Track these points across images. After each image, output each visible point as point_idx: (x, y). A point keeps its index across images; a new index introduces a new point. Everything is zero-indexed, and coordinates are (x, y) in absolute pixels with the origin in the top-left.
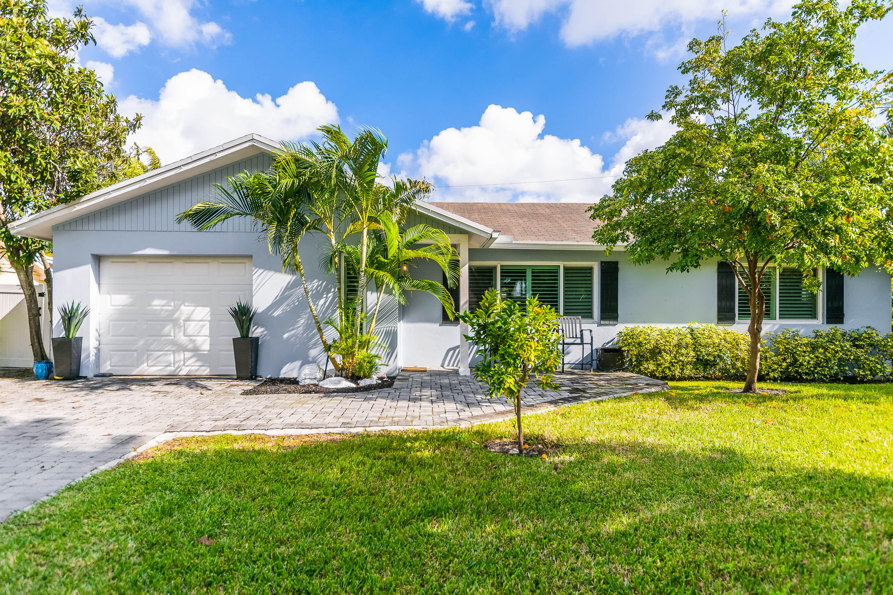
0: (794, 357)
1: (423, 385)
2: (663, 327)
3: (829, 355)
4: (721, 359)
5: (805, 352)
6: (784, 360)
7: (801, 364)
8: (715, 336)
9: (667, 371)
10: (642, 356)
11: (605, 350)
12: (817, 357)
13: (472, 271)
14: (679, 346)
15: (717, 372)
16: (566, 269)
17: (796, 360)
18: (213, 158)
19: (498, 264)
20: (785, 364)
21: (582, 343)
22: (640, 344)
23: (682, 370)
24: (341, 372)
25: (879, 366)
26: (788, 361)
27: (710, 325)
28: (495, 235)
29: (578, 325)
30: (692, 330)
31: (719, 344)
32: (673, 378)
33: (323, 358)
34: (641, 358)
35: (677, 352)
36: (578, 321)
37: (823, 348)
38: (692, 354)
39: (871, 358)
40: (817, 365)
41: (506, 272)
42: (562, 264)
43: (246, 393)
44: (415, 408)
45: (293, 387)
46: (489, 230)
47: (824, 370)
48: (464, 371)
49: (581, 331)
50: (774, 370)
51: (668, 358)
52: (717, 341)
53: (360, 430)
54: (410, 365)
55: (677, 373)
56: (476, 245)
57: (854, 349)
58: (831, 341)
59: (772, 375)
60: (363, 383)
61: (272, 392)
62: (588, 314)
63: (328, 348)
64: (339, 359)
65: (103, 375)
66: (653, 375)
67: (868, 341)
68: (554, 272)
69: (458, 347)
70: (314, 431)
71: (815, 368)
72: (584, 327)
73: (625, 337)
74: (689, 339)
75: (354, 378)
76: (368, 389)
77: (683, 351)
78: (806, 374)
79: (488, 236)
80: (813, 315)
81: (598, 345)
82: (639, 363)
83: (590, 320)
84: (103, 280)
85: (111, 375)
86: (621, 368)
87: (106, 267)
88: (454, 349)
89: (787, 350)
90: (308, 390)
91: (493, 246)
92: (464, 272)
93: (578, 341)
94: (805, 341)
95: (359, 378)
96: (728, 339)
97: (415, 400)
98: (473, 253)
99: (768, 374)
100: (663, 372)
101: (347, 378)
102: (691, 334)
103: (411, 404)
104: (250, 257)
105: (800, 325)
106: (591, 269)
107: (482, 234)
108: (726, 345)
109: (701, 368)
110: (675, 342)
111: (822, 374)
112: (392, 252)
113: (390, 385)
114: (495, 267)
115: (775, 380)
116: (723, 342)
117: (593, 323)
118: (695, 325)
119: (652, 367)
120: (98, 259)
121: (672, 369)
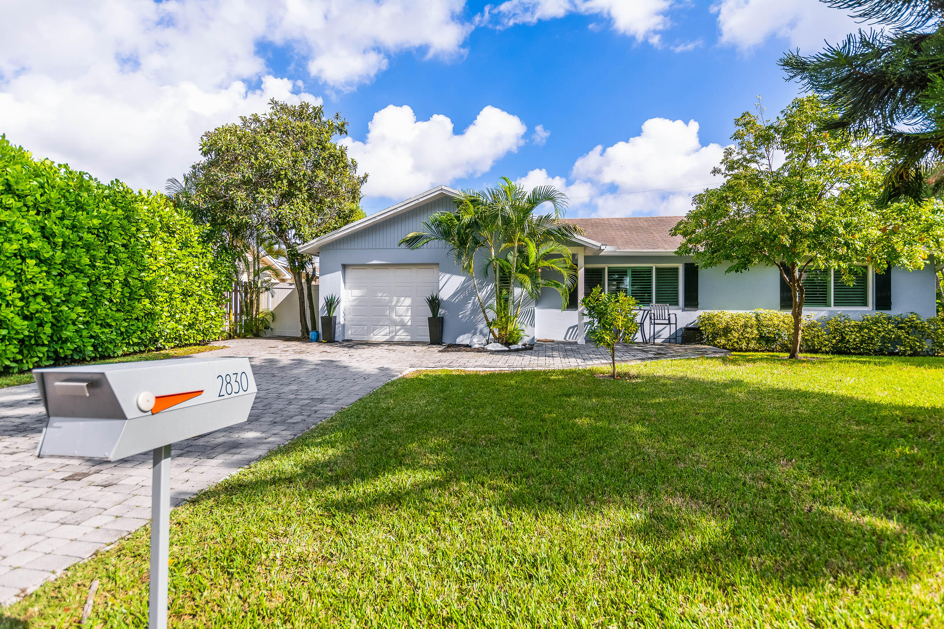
0: (842, 335)
1: (553, 349)
2: (734, 312)
3: (872, 334)
4: (780, 336)
5: (852, 332)
6: (834, 337)
7: (848, 341)
8: (775, 319)
9: (735, 345)
10: (716, 334)
11: (687, 329)
12: (863, 336)
13: (587, 271)
14: (746, 326)
15: (778, 347)
16: (657, 269)
17: (844, 338)
18: (416, 202)
19: (606, 266)
20: (834, 341)
21: (669, 323)
22: (714, 325)
23: (748, 344)
24: (497, 340)
25: (918, 344)
26: (837, 338)
27: (772, 311)
28: (603, 247)
29: (666, 311)
30: (757, 314)
31: (779, 325)
32: (741, 350)
33: (486, 330)
34: (715, 335)
35: (744, 331)
36: (666, 307)
37: (868, 328)
38: (756, 332)
39: (910, 337)
40: (862, 342)
41: (612, 272)
42: (654, 266)
43: (440, 351)
44: (549, 360)
45: (468, 349)
46: (599, 244)
47: (869, 346)
48: (581, 341)
49: (669, 315)
50: (825, 346)
51: (736, 335)
52: (776, 323)
53: (520, 369)
54: (543, 338)
55: (744, 346)
56: (589, 253)
57: (895, 330)
58: (875, 323)
59: (823, 349)
60: (513, 347)
61: (456, 351)
62: (676, 303)
63: (489, 324)
64: (496, 332)
65: (348, 341)
66: (724, 347)
67: (909, 324)
68: (649, 271)
69: (577, 326)
70: (492, 369)
71: (862, 345)
72: (671, 312)
73: (702, 320)
74: (754, 321)
75: (507, 344)
76: (517, 350)
77: (749, 330)
78: (854, 349)
79: (598, 248)
80: (865, 303)
81: (682, 324)
82: (714, 338)
83: (676, 307)
84: (347, 281)
85: (352, 340)
86: (700, 342)
87: (349, 272)
88: (573, 327)
89: (836, 330)
90: (479, 350)
91: (602, 254)
92: (581, 273)
93: (667, 322)
94: (853, 323)
95: (511, 344)
96: (786, 321)
97: (549, 356)
98: (587, 259)
99: (820, 349)
100: (732, 345)
101: (502, 344)
102: (756, 318)
103: (547, 358)
104: (438, 264)
105: (851, 311)
106: (676, 269)
107: (594, 247)
108: (785, 326)
109: (764, 343)
110: (742, 323)
111: (867, 349)
112: (532, 260)
113: (531, 349)
114: (604, 269)
115: (827, 353)
116: (781, 324)
117: (679, 309)
118: (761, 311)
119: (723, 341)
120: (345, 267)
121: (740, 343)
